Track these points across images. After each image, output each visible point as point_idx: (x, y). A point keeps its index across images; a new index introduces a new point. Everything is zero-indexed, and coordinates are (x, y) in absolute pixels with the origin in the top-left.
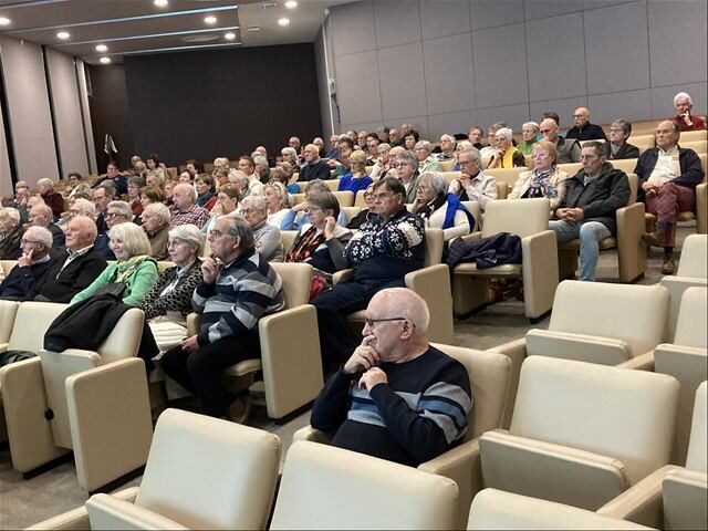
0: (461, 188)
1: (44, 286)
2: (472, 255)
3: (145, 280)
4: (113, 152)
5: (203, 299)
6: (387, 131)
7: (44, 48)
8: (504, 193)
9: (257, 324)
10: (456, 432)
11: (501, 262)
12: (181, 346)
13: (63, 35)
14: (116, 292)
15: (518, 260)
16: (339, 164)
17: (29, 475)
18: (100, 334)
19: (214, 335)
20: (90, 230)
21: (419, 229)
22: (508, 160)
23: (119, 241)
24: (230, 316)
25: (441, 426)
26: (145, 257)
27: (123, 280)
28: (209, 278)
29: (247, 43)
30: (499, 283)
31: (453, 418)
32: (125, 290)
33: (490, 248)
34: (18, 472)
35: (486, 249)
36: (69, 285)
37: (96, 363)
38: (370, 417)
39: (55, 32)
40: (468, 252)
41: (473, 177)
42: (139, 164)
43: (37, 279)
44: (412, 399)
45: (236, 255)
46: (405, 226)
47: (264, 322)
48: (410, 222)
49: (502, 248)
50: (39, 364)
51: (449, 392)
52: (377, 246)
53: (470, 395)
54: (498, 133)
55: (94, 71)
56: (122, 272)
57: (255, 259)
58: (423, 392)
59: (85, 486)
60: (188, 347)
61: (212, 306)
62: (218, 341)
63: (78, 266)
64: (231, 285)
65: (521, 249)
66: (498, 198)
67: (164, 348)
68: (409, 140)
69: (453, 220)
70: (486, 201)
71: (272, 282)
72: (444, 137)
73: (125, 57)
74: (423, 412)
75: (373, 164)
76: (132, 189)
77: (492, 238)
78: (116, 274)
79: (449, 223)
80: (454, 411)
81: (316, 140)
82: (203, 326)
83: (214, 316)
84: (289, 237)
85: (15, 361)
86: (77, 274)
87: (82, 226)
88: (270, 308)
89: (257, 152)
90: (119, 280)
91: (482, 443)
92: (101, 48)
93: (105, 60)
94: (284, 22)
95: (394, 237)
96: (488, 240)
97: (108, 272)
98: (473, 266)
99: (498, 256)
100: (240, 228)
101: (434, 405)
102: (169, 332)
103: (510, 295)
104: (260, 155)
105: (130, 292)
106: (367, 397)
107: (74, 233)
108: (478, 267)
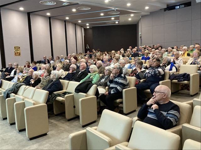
0: (174, 61)
1: (74, 78)
2: (177, 78)
3: (96, 78)
4: (88, 48)
5: (110, 84)
6: (154, 46)
7: (75, 24)
8: (185, 63)
9: (122, 91)
10: (176, 123)
11: (184, 80)
12: (104, 94)
13: (80, 21)
14: (90, 80)
15: (189, 80)
16: (141, 53)
17: (69, 120)
18: (87, 90)
19: (112, 92)
20: (85, 66)
21: (163, 71)
22: (186, 55)
23: (92, 69)
24: (116, 88)
25: (172, 121)
26: (97, 73)
28: (111, 79)
29: (121, 24)
30: (183, 85)
31: (175, 119)
32: (92, 80)
33: (182, 76)
34: (67, 119)
35: (181, 77)
36: (80, 78)
37: (86, 96)
38: (153, 117)
39: (78, 21)
40: (176, 77)
41: (177, 59)
42: (94, 51)
43: (73, 76)
44: (165, 113)
45: (118, 74)
46: (160, 70)
47: (124, 90)
48: (161, 69)
49: (185, 77)
50: (73, 95)
51: (175, 113)
52: (153, 74)
53: (180, 114)
54: (183, 48)
55: (85, 30)
57: (123, 75)
58: (168, 112)
60: (106, 94)
61: (112, 85)
62: (113, 94)
64: (117, 81)
65: (190, 77)
66: (184, 64)
67: (101, 94)
68: (160, 48)
69: (172, 69)
70: (180, 65)
71: (126, 81)
72: (169, 48)
73: (93, 27)
74: (167, 117)
75: (150, 54)
76: (93, 57)
77: (182, 74)
78: (90, 76)
79: (171, 69)
80: (176, 117)
81: (136, 47)
82: (109, 90)
83: (112, 88)
84: (130, 70)
85: (68, 94)
86: (82, 76)
87: (83, 65)
88: (126, 87)
89: (121, 50)
90: (91, 77)
91: (183, 126)
92: (88, 24)
93: (88, 27)
94: (130, 19)
95: (157, 72)
96: (181, 75)
97: (88, 76)
98: (177, 81)
99: (184, 79)
100: (120, 68)
101: (171, 115)
102: (102, 91)
103: (185, 89)
104: (122, 50)
105: (93, 81)
106: (153, 112)
107: (82, 67)
108: (178, 81)
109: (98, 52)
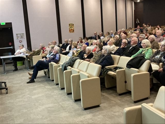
1: (125, 53)
3: (149, 53)
4: (138, 23)
12: (158, 70)
14: (142, 56)
17: (120, 95)
20: (136, 41)
23: (144, 44)
26: (150, 48)
27: (144, 53)
32: (144, 55)
34: (118, 94)
36: (131, 53)
37: (138, 72)
42: (145, 26)
43: (124, 51)
50: (124, 71)
55: (136, 3)
56: (144, 51)
59: (133, 100)
60: (160, 71)
63: (133, 49)
67: (154, 70)
76: (144, 32)
78: (142, 51)
85: (119, 69)
86: (133, 51)
87: (135, 40)
93: (139, 1)
97: (140, 51)
102: (155, 67)
107: (133, 41)
109: (149, 26)
